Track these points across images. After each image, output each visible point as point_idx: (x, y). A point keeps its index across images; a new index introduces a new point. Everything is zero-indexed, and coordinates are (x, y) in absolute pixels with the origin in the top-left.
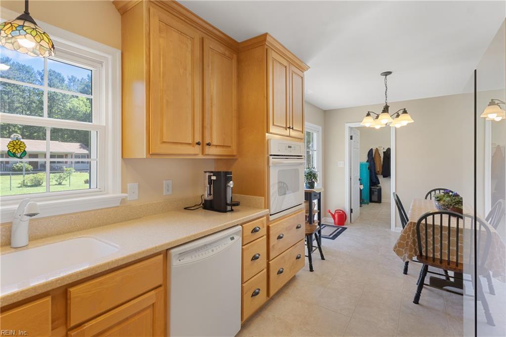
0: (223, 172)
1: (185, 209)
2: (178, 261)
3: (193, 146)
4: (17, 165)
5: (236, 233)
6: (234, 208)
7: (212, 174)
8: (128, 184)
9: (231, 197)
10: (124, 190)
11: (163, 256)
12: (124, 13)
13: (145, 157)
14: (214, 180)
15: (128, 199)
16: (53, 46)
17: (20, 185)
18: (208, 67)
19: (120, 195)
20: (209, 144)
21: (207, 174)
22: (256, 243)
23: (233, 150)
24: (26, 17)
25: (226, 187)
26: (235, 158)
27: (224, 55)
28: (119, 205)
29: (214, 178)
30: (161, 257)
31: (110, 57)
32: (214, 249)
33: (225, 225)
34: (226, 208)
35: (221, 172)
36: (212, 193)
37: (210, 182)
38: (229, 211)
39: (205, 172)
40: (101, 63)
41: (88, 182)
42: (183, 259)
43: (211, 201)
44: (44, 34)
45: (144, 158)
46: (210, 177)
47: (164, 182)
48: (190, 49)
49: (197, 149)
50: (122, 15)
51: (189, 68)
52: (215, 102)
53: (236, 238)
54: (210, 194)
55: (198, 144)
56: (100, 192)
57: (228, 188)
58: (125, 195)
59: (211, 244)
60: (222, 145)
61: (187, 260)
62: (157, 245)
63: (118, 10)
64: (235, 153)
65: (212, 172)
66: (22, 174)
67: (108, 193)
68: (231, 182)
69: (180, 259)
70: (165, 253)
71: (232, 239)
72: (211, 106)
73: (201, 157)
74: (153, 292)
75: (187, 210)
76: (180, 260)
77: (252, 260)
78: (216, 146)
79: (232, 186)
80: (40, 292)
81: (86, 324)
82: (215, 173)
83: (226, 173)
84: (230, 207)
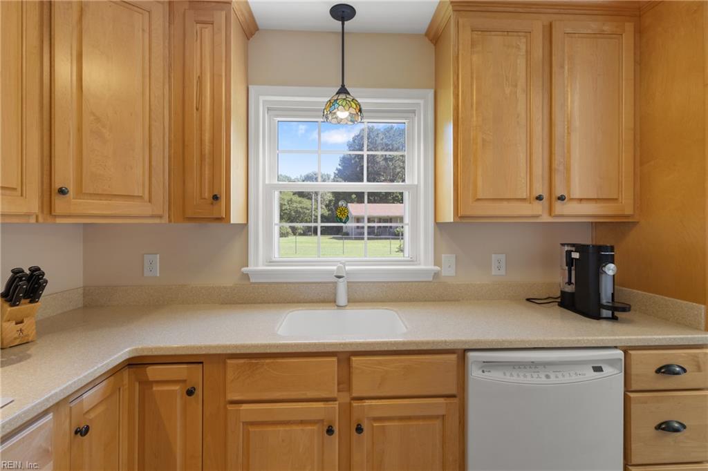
0: (593, 246)
1: (528, 300)
2: (480, 372)
3: (530, 203)
4: (398, 229)
5: (611, 362)
6: (617, 314)
7: (573, 249)
8: (443, 255)
9: (613, 294)
10: (437, 262)
11: (458, 357)
12: (436, 42)
13: (452, 221)
14: (576, 259)
15: (443, 275)
16: (360, 110)
17: (397, 250)
18: (562, 67)
19: (431, 267)
20: (561, 198)
21: (566, 248)
22: (673, 397)
23: (626, 206)
24: (343, 90)
25: (599, 272)
26: (630, 220)
27: (602, 34)
28: (431, 279)
29: (576, 255)
30: (454, 357)
31: (421, 102)
32: (552, 376)
33: (579, 341)
34: (599, 313)
35: (588, 246)
36: (573, 281)
37: (570, 262)
38: (607, 318)
39: (563, 245)
40: (414, 112)
41: (401, 250)
42: (489, 371)
43: (572, 294)
44: (352, 101)
45: (451, 223)
46: (569, 253)
47: (493, 255)
48: (523, 52)
49: (538, 208)
50: (435, 45)
51: (522, 82)
52: (577, 123)
53: (608, 370)
54: (570, 283)
55: (539, 198)
56: (411, 262)
57: (603, 276)
58: (437, 268)
59: (546, 364)
60: (596, 197)
61: (496, 375)
62: (447, 339)
63: (431, 40)
64: (629, 211)
65: (573, 245)
66: (399, 239)
67: (420, 264)
68: (611, 266)
69: (485, 370)
70: (462, 354)
71: (598, 369)
72: (569, 133)
73: (546, 218)
74: (441, 400)
75: (529, 304)
76: (483, 372)
77: (659, 427)
78: (581, 200)
79: (611, 273)
80: (328, 350)
81: (367, 401)
82: (579, 248)
83: (600, 248)
84: (610, 312)
